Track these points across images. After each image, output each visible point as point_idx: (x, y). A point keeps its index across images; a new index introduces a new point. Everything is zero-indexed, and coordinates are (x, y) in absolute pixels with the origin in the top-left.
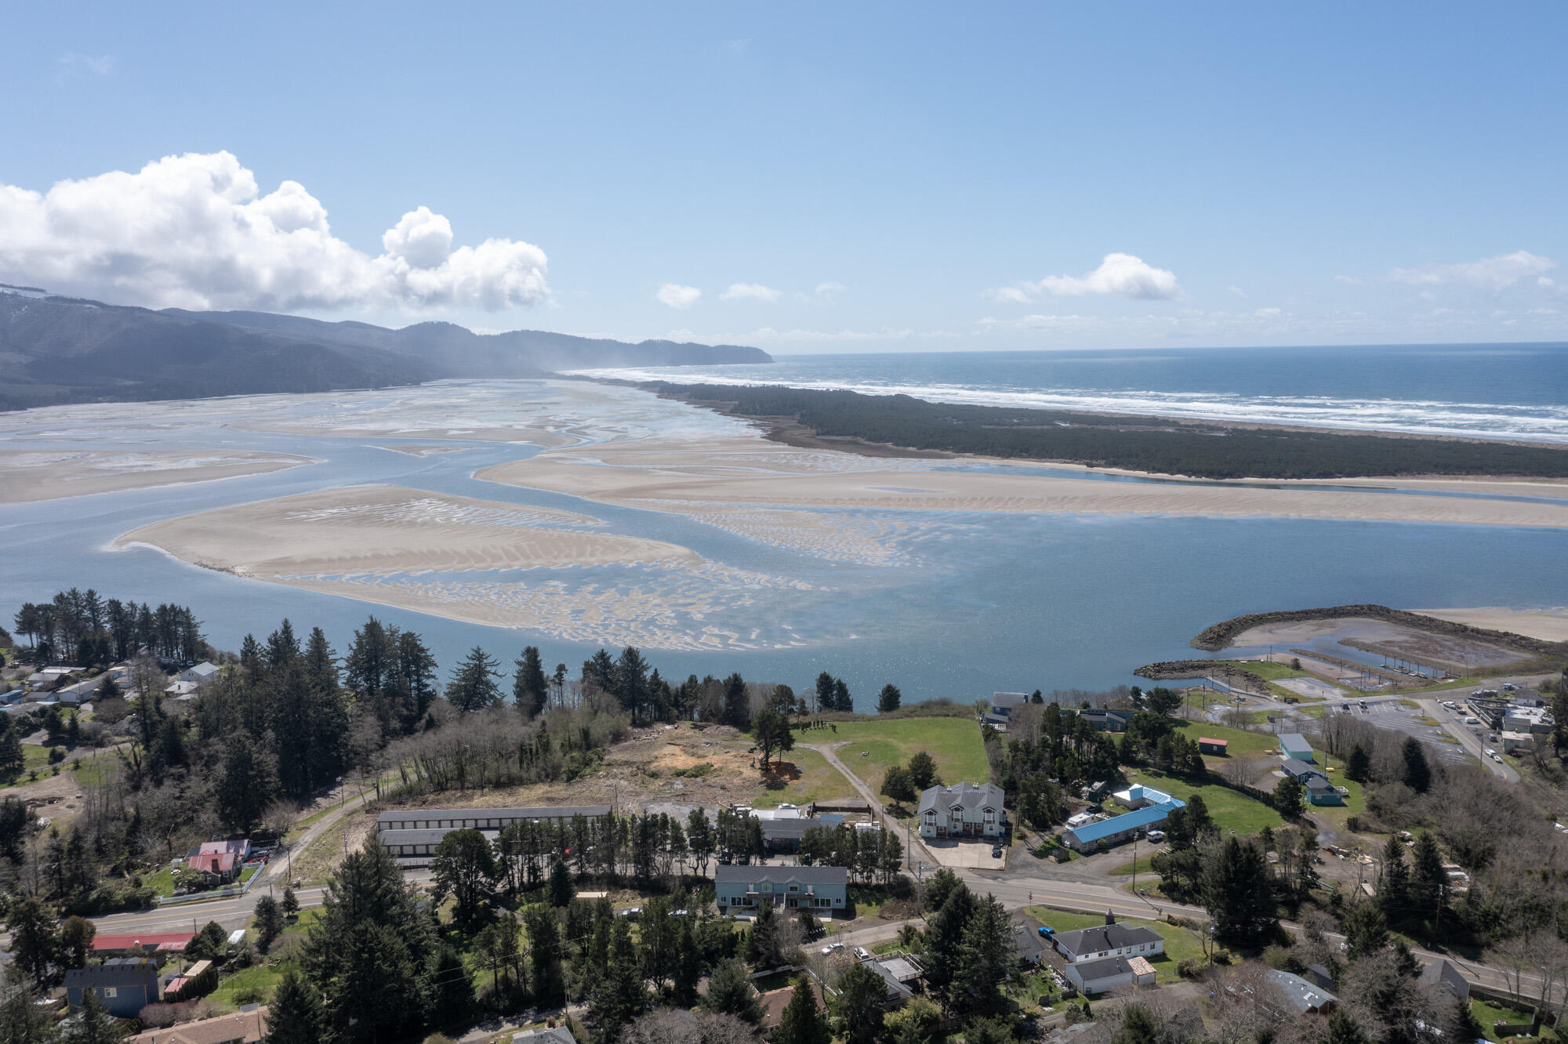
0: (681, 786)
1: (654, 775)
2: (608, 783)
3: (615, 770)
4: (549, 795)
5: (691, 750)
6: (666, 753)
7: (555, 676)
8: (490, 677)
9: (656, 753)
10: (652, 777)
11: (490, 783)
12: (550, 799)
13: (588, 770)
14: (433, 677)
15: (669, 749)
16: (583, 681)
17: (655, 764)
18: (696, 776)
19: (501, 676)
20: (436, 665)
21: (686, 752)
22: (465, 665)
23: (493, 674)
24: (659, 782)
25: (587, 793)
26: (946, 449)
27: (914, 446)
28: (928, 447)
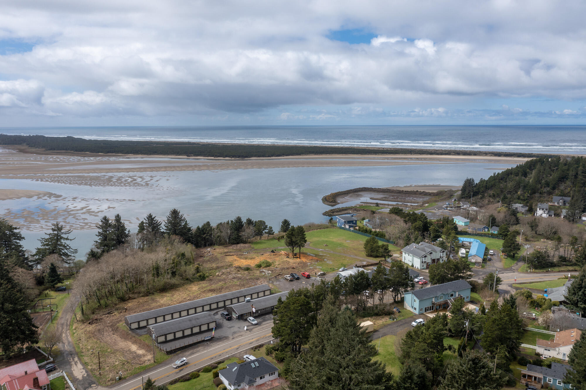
0: (270, 272)
3: (224, 271)
6: (231, 260)
9: (227, 261)
10: (247, 270)
18: (269, 266)
21: (241, 258)
24: (256, 272)
26: (118, 153)
27: (101, 152)
28: (108, 152)
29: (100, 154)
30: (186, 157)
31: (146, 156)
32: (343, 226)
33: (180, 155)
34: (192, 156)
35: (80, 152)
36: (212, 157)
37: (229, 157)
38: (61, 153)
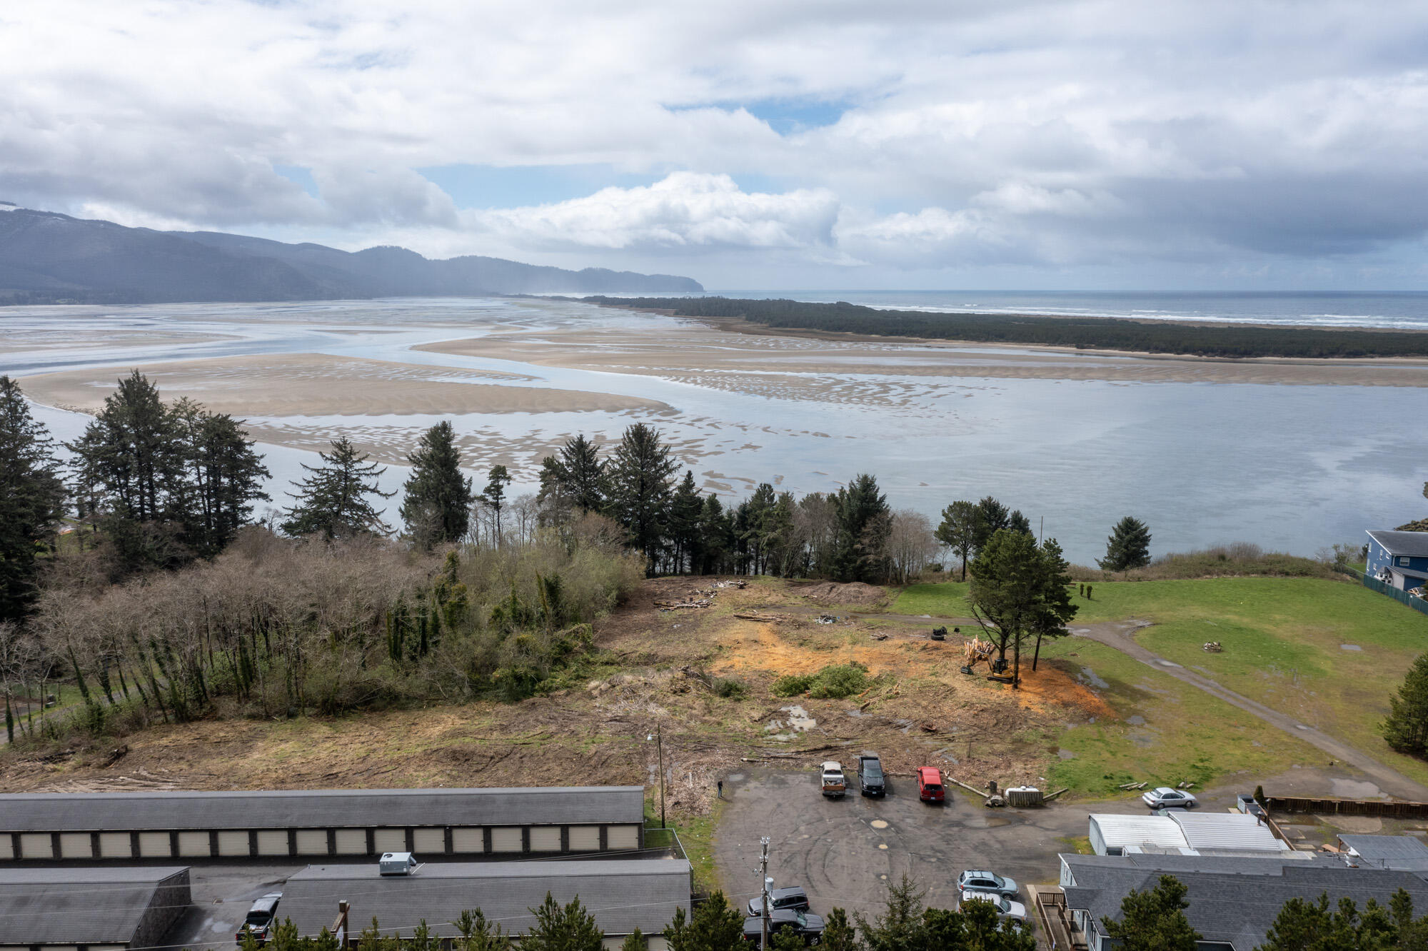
0: (810, 724)
1: (730, 691)
2: (616, 710)
3: (628, 678)
4: (456, 744)
5: (794, 633)
6: (740, 637)
7: (488, 490)
8: (366, 496)
9: (714, 638)
10: (726, 694)
11: (313, 704)
12: (460, 758)
13: (561, 677)
14: (265, 496)
15: (740, 630)
16: (540, 500)
17: (720, 664)
18: (839, 696)
19: (386, 496)
20: (267, 474)
21: (783, 637)
22: (317, 471)
23: (373, 491)
24: (751, 710)
25: (561, 741)
26: (912, 336)
27: (877, 334)
28: (891, 334)
29: (873, 336)
30: (1075, 349)
31: (974, 343)
32: (1378, 577)
33: (1060, 344)
34: (1090, 348)
35: (836, 330)
36: (1145, 350)
37: (1194, 352)
38: (794, 332)
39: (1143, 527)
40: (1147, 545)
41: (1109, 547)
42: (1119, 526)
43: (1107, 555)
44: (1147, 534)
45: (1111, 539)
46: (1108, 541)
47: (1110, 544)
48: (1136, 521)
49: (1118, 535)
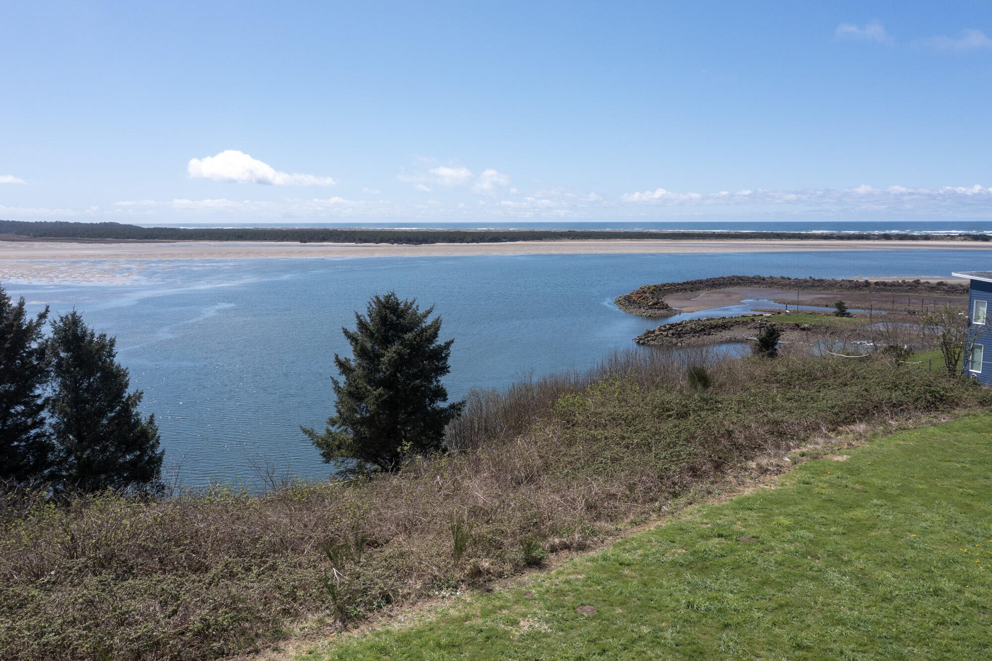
39: (429, 321)
40: (444, 370)
41: (338, 389)
42: (362, 325)
43: (335, 415)
44: (440, 341)
45: (343, 366)
46: (336, 371)
47: (342, 380)
48: (408, 307)
49: (362, 352)
